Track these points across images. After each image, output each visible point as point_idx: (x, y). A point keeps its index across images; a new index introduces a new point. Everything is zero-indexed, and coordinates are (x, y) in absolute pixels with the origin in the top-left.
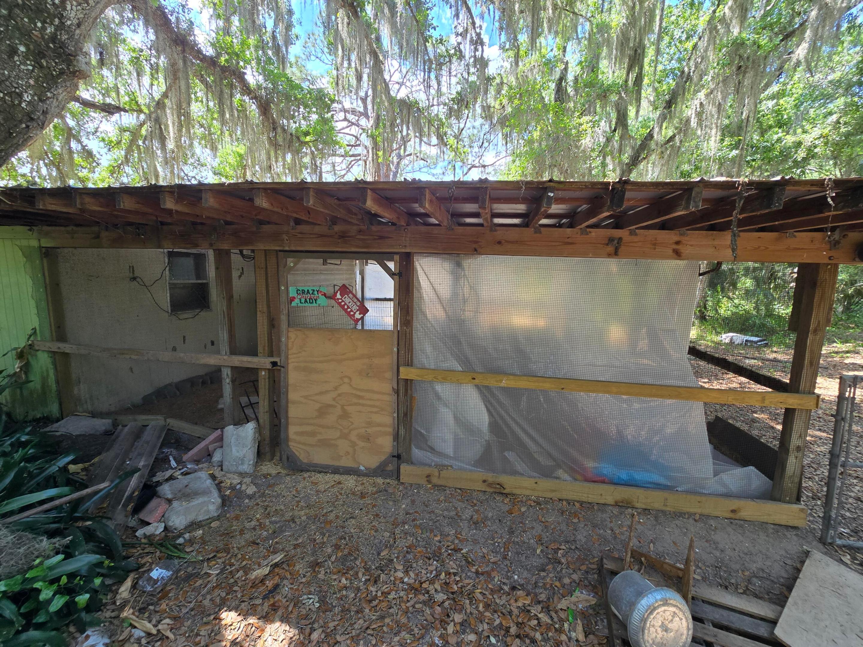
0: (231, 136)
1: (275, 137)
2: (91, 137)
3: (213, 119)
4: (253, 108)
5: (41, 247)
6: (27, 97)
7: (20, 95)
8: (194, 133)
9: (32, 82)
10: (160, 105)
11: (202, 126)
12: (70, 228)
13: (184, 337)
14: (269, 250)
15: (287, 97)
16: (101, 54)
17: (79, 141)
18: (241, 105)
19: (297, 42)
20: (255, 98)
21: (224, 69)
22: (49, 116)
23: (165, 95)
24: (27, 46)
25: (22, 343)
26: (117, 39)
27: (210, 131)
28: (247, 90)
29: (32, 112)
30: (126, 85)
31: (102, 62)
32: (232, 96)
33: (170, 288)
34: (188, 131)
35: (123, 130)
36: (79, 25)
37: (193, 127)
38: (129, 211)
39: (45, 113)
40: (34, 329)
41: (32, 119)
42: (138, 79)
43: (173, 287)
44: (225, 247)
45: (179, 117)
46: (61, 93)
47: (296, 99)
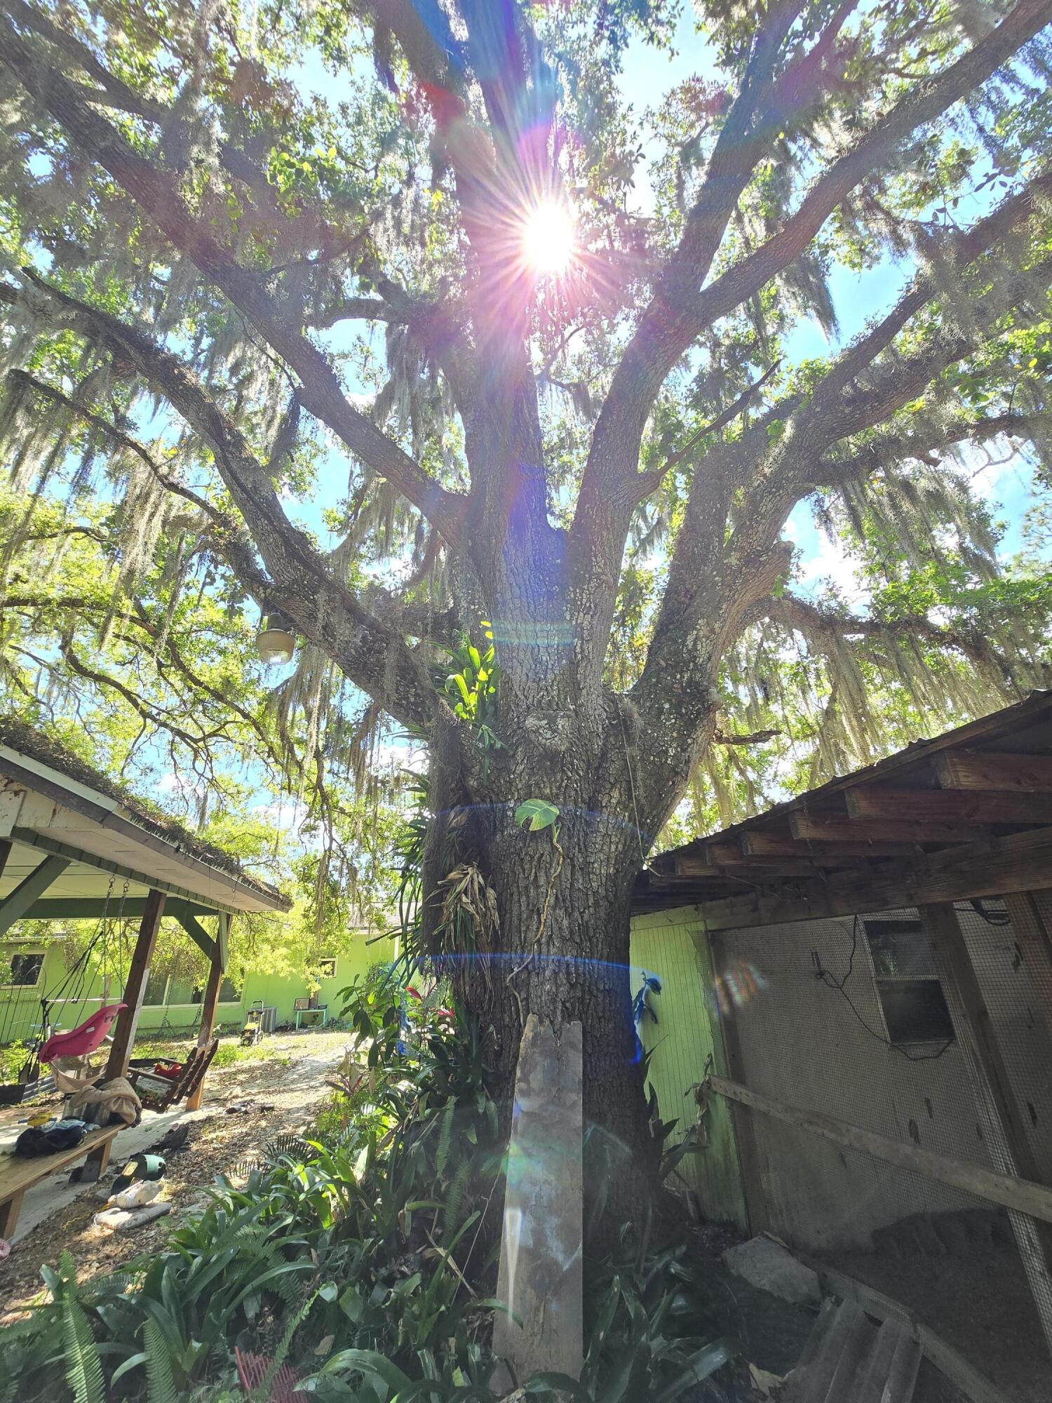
0: (938, 716)
1: (1014, 683)
2: (772, 784)
3: (905, 703)
4: (957, 657)
5: (707, 931)
6: (671, 752)
7: (666, 752)
8: (885, 734)
9: (675, 734)
10: (829, 714)
11: (892, 720)
12: (728, 900)
13: (928, 1101)
14: (1037, 891)
15: (1010, 611)
16: (765, 689)
17: (761, 794)
18: (937, 663)
19: (1006, 534)
20: (955, 640)
21: (892, 627)
22: (691, 765)
23: (833, 700)
24: (669, 701)
25: (699, 1078)
26: (776, 666)
27: (904, 722)
28: (938, 637)
29: (676, 766)
30: (795, 709)
31: (767, 698)
32: (919, 657)
33: (881, 992)
34: (875, 734)
35: (801, 764)
36: (709, 659)
37: (881, 727)
38: (762, 856)
39: (687, 762)
40: (710, 1055)
41: (677, 773)
42: (804, 698)
43: (887, 990)
44: (938, 897)
45: (859, 721)
46: (700, 735)
47: (1029, 604)
